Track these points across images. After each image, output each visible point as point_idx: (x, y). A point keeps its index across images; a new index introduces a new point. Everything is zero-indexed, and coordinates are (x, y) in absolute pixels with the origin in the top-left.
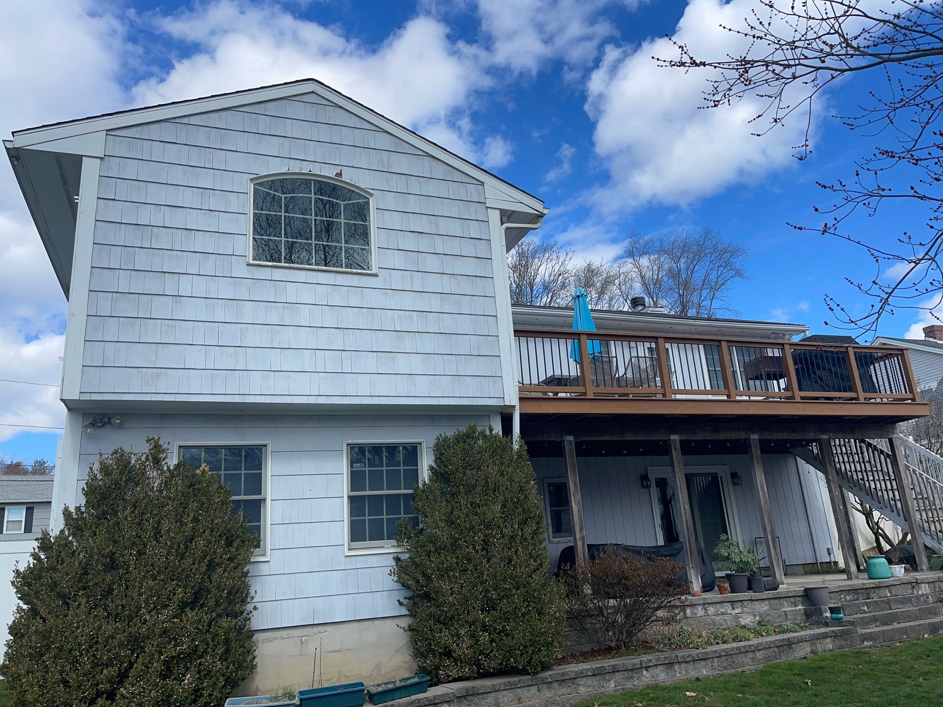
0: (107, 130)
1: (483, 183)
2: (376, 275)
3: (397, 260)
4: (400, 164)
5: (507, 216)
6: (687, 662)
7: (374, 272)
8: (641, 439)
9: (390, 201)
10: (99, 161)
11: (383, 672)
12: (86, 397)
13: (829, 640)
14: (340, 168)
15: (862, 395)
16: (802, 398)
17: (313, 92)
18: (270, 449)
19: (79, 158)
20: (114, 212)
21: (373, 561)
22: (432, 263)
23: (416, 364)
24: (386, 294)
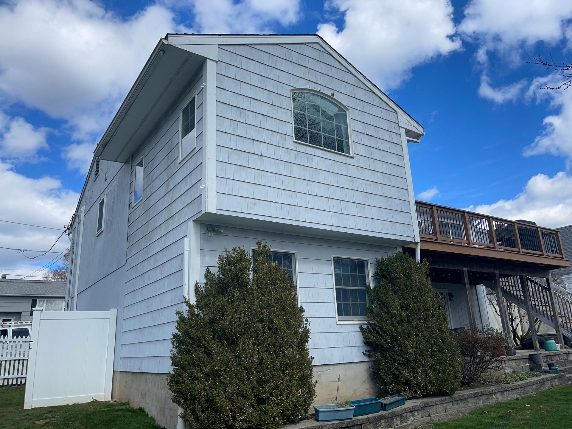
0: (219, 45)
1: (397, 112)
2: (353, 158)
3: (361, 150)
4: (360, 94)
5: (408, 133)
6: (509, 390)
7: (351, 155)
8: (451, 268)
9: (356, 115)
10: (215, 63)
11: (358, 394)
12: (220, 212)
13: (556, 380)
14: (332, 91)
15: (545, 254)
16: (523, 252)
17: (317, 43)
18: (297, 256)
19: (205, 59)
20: (226, 97)
21: (350, 328)
22: (377, 155)
23: (373, 213)
24: (358, 169)
